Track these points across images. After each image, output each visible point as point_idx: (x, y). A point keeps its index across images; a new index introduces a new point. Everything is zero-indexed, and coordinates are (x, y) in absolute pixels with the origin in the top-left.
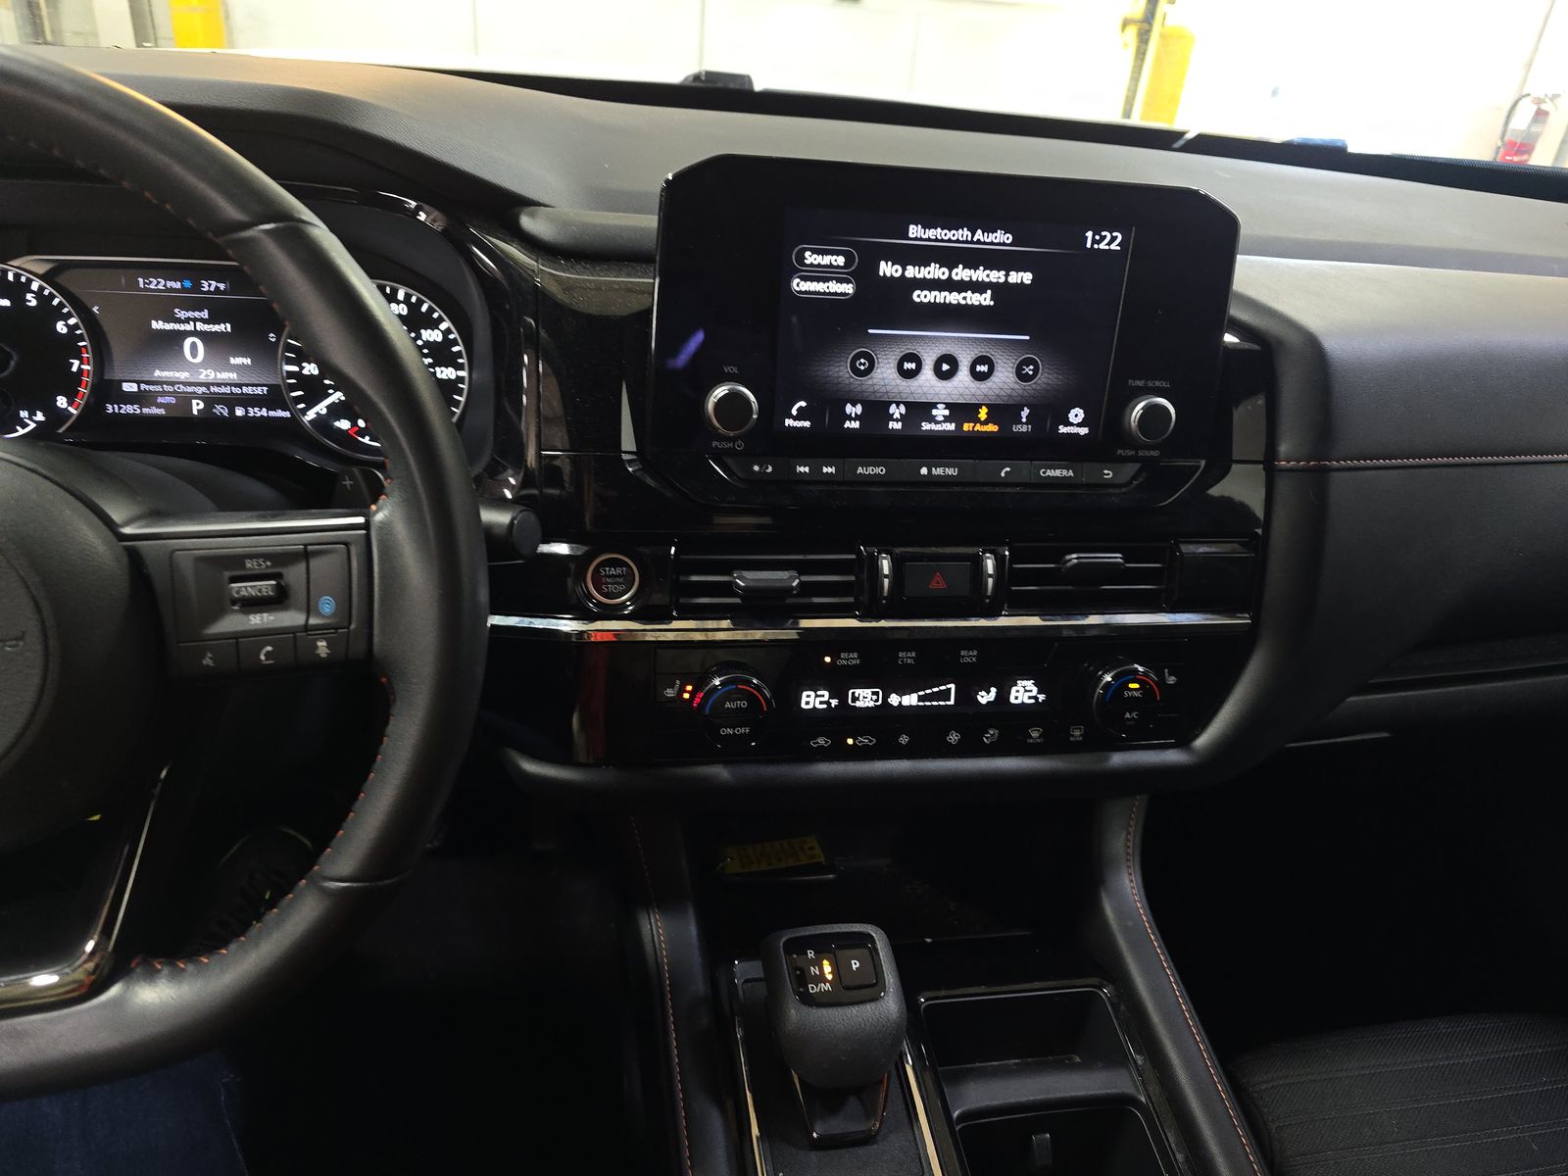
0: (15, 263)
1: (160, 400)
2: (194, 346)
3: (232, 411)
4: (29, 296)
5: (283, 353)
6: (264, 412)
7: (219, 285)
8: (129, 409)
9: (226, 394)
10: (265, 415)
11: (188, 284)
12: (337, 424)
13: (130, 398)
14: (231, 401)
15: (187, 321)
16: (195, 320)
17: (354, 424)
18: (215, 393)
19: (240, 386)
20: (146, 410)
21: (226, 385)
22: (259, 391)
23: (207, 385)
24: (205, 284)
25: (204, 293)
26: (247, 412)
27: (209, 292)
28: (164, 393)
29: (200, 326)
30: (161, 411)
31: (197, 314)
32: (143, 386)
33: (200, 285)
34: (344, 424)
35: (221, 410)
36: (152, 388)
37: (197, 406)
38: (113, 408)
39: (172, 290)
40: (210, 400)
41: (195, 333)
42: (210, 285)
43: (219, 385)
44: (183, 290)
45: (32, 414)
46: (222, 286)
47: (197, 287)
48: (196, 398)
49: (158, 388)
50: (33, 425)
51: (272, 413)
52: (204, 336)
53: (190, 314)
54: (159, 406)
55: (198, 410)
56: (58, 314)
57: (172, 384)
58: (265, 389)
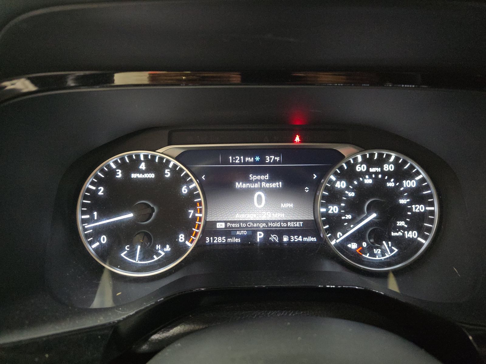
0: (161, 150)
1: (238, 233)
2: (259, 197)
3: (281, 239)
4: (167, 171)
5: (320, 200)
6: (300, 239)
7: (276, 158)
8: (220, 240)
9: (277, 227)
10: (301, 240)
11: (257, 159)
12: (349, 246)
13: (220, 233)
14: (280, 233)
15: (256, 181)
16: (261, 181)
17: (360, 245)
18: (270, 227)
19: (286, 222)
20: (229, 240)
21: (278, 221)
22: (297, 225)
23: (267, 222)
24: (268, 158)
25: (267, 164)
26: (290, 239)
27: (270, 163)
28: (240, 229)
29: (263, 184)
30: (238, 240)
31: (262, 177)
32: (228, 224)
33: (265, 159)
34: (353, 246)
35: (274, 238)
36: (233, 225)
37: (260, 236)
38: (210, 240)
39: (248, 163)
40: (268, 232)
41: (261, 189)
42: (270, 159)
43: (274, 222)
44: (255, 162)
45: (163, 246)
46: (278, 159)
47: (263, 161)
48: (259, 231)
49: (237, 225)
50: (163, 254)
51: (305, 239)
52: (265, 190)
53: (258, 177)
54: (237, 236)
55: (260, 238)
56: (184, 180)
57: (246, 222)
58: (301, 223)
